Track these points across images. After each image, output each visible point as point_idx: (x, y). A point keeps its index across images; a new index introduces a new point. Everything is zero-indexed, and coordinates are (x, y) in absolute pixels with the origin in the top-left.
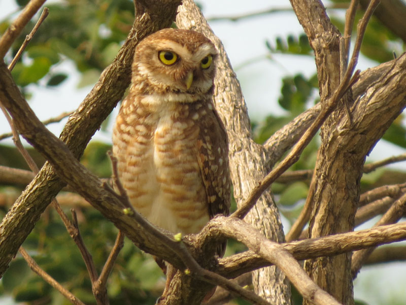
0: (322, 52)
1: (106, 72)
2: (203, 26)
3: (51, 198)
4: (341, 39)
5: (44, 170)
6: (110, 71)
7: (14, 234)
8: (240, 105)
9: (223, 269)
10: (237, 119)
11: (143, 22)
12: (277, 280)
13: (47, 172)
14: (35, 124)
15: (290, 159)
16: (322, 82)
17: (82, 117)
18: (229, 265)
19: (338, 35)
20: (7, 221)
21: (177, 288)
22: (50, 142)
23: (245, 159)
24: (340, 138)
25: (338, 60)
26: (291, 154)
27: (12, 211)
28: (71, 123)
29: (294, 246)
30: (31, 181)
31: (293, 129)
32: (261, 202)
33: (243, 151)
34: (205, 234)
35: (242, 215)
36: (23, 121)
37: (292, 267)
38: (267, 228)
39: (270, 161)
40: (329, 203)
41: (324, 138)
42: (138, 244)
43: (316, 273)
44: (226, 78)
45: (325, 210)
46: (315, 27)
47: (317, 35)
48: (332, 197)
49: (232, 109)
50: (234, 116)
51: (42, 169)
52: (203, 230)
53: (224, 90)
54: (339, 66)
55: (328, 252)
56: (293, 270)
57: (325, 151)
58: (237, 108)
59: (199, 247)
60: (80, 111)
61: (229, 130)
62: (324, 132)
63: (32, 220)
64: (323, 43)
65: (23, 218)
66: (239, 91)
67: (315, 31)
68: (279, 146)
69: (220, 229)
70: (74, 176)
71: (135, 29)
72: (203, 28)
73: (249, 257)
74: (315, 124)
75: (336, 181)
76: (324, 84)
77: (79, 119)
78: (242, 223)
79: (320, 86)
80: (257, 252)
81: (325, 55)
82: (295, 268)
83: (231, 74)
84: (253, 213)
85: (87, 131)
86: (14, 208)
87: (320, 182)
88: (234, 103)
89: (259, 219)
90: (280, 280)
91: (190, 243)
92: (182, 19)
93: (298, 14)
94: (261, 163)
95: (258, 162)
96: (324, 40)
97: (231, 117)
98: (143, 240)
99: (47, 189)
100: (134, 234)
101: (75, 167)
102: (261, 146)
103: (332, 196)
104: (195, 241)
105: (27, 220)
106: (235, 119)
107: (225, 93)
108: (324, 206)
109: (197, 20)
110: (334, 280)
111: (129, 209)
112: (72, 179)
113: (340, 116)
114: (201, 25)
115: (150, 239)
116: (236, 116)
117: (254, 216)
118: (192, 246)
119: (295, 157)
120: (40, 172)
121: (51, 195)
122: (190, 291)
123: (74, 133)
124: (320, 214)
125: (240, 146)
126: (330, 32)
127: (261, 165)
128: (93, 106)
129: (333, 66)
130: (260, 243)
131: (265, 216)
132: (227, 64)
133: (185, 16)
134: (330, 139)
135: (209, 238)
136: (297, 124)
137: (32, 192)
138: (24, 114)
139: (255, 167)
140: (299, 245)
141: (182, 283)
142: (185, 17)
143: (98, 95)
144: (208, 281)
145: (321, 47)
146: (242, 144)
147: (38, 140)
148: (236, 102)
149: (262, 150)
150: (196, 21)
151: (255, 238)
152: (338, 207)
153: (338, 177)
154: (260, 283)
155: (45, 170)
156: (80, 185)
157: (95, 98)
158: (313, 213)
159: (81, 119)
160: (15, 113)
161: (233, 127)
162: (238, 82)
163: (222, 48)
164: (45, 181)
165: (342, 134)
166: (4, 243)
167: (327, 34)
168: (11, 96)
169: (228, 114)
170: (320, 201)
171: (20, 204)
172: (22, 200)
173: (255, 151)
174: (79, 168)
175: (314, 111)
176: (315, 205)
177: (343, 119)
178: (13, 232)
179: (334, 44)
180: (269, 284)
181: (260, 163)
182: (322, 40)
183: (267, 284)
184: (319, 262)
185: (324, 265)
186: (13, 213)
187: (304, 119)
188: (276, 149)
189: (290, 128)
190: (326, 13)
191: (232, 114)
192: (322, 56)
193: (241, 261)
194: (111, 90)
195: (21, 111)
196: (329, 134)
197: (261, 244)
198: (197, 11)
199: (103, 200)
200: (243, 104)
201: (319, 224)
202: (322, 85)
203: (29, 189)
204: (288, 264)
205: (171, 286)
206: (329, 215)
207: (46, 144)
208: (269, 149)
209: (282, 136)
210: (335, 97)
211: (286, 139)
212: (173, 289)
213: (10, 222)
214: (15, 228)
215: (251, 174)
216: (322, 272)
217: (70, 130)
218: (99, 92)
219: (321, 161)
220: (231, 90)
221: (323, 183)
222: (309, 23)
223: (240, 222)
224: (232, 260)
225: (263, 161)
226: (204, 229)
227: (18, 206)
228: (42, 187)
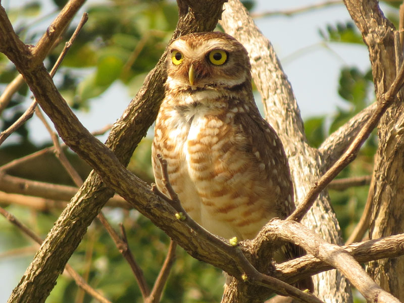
0: (376, 47)
1: (150, 75)
2: (250, 26)
3: (98, 210)
4: (395, 33)
5: (89, 180)
6: (154, 75)
7: (60, 249)
8: (292, 107)
9: (281, 275)
10: (290, 123)
11: (188, 21)
12: (338, 289)
13: (92, 183)
14: (78, 130)
15: (347, 158)
16: (377, 79)
17: (127, 124)
18: (287, 271)
19: (392, 29)
20: (52, 236)
21: (233, 296)
22: (94, 148)
23: (300, 164)
24: (398, 137)
25: (393, 55)
26: (348, 152)
27: (57, 225)
28: (115, 131)
29: (355, 248)
30: (76, 193)
31: (349, 130)
32: (318, 208)
33: (297, 155)
34: (260, 239)
35: (299, 218)
36: (65, 127)
37: (353, 269)
38: (325, 235)
39: (326, 164)
40: (389, 205)
41: (382, 137)
42: (191, 252)
43: (379, 279)
44: (277, 80)
45: (386, 213)
46: (368, 22)
47: (370, 30)
48: (392, 200)
49: (284, 112)
50: (286, 119)
51: (87, 180)
52: (259, 236)
53: (275, 93)
54: (394, 62)
55: (390, 253)
56: (354, 273)
57: (383, 151)
58: (289, 111)
59: (255, 252)
60: (124, 117)
61: (282, 135)
62: (381, 132)
63: (78, 234)
64: (376, 38)
65: (69, 232)
66: (290, 92)
67: (368, 26)
68: (335, 148)
69: (276, 233)
70: (121, 183)
71: (179, 29)
72: (251, 29)
73: (307, 262)
74: (371, 120)
75: (396, 183)
76: (380, 81)
77: (124, 125)
78: (299, 226)
79: (375, 83)
80: (316, 256)
81: (379, 50)
82: (357, 270)
83: (281, 76)
84: (310, 220)
85: (133, 138)
86: (59, 222)
87: (379, 184)
88: (286, 106)
89: (316, 226)
90: (340, 288)
91: (245, 249)
92: (228, 19)
93: (349, 9)
94: (317, 167)
95: (313, 167)
96: (377, 35)
97: (283, 121)
98: (196, 248)
99: (93, 201)
100: (186, 241)
101: (121, 173)
102: (316, 149)
103: (391, 197)
104: (251, 247)
105: (73, 234)
106: (288, 122)
107: (276, 95)
108: (384, 209)
109: (244, 20)
110: (397, 285)
111: (181, 213)
112: (119, 186)
113: (397, 114)
114: (248, 25)
115: (203, 246)
116: (288, 119)
117: (312, 222)
118: (248, 252)
119: (352, 155)
120: (85, 183)
121: (97, 207)
122: (247, 300)
123: (119, 141)
124: (381, 217)
125: (294, 150)
126: (384, 26)
127: (317, 170)
128: (138, 112)
129: (388, 62)
130: (318, 246)
131: (323, 222)
132: (277, 65)
133: (231, 16)
134: (388, 139)
135: (265, 243)
136: (353, 126)
137: (77, 204)
138: (67, 120)
139: (310, 171)
140: (359, 247)
141: (238, 291)
142: (232, 18)
143: (142, 99)
144: (266, 285)
145: (375, 42)
146: (296, 149)
147: (82, 146)
148: (288, 105)
149: (318, 154)
150: (243, 22)
151: (313, 241)
152: (398, 209)
153: (398, 177)
154: (320, 292)
155: (91, 181)
156: (128, 192)
157: (140, 104)
158: (373, 217)
159: (126, 126)
160: (57, 118)
161: (286, 131)
162: (289, 83)
163: (271, 48)
164: (91, 193)
165: (400, 133)
166: (50, 259)
167: (381, 29)
168: (52, 101)
169: (280, 117)
170: (379, 204)
171: (65, 218)
172: (67, 213)
173: (310, 155)
174: (126, 174)
175: (370, 111)
176: (375, 208)
177: (400, 117)
178: (59, 247)
179: (388, 38)
180: (330, 293)
181: (315, 167)
182: (375, 35)
183: (328, 293)
184: (381, 267)
185: (387, 270)
186: (59, 227)
187: (360, 120)
188: (332, 153)
189: (346, 130)
190: (379, 7)
191: (285, 117)
192: (376, 52)
193: (299, 266)
194: (156, 95)
195: (63, 116)
196: (386, 134)
197: (320, 247)
198: (243, 12)
199: (152, 207)
200: (296, 106)
201: (380, 228)
202: (378, 82)
203: (74, 201)
204: (348, 266)
205: (227, 296)
206: (389, 217)
207: (91, 151)
208: (325, 153)
209: (338, 138)
210: (391, 92)
211: (342, 141)
212: (229, 298)
213: (55, 237)
214: (61, 243)
215: (307, 179)
216: (385, 278)
217: (115, 138)
218: (144, 97)
219: (380, 162)
220: (282, 92)
221: (382, 185)
222: (362, 17)
223: (297, 224)
224: (290, 266)
225: (318, 165)
226: (259, 234)
227: (63, 220)
228: (88, 199)
